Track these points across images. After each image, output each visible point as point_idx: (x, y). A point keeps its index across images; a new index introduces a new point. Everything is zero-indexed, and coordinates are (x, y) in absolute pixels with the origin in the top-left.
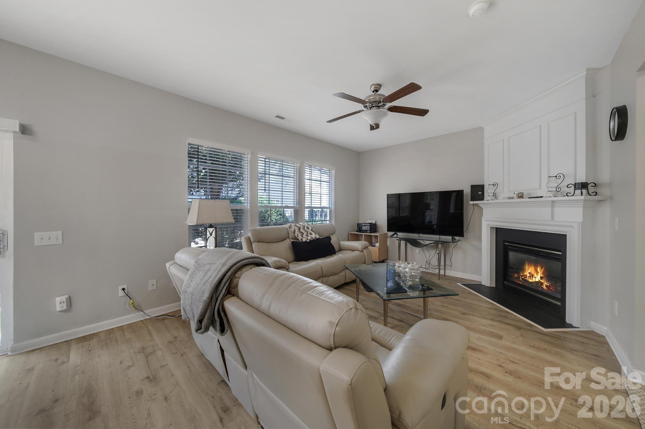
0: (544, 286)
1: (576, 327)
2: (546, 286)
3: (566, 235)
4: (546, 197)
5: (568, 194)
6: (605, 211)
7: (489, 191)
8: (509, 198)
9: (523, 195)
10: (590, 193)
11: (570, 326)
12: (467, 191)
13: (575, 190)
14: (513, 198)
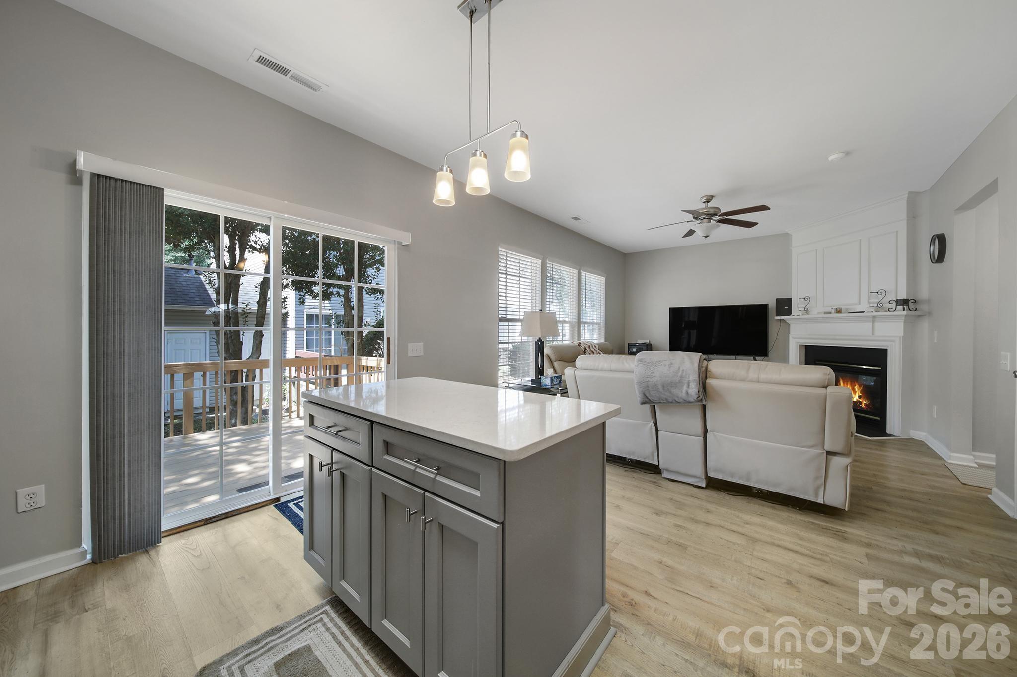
0: (863, 405)
1: (895, 436)
2: (865, 405)
3: (887, 349)
4: (868, 312)
5: (890, 310)
6: (925, 326)
7: (799, 306)
8: (825, 313)
9: (841, 310)
10: (911, 309)
11: (890, 435)
12: (772, 304)
13: (896, 306)
14: (830, 313)
